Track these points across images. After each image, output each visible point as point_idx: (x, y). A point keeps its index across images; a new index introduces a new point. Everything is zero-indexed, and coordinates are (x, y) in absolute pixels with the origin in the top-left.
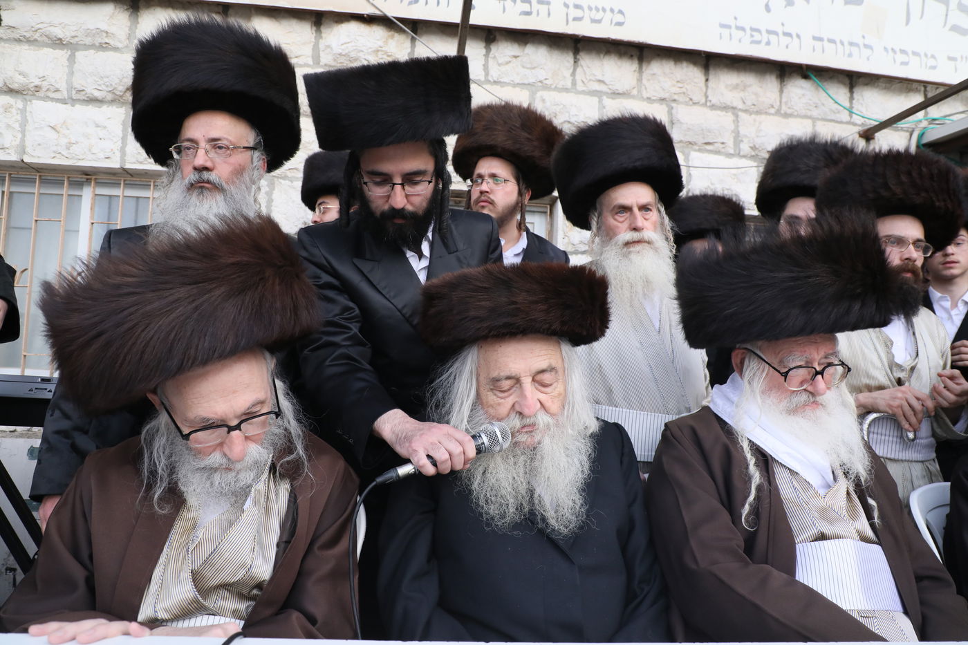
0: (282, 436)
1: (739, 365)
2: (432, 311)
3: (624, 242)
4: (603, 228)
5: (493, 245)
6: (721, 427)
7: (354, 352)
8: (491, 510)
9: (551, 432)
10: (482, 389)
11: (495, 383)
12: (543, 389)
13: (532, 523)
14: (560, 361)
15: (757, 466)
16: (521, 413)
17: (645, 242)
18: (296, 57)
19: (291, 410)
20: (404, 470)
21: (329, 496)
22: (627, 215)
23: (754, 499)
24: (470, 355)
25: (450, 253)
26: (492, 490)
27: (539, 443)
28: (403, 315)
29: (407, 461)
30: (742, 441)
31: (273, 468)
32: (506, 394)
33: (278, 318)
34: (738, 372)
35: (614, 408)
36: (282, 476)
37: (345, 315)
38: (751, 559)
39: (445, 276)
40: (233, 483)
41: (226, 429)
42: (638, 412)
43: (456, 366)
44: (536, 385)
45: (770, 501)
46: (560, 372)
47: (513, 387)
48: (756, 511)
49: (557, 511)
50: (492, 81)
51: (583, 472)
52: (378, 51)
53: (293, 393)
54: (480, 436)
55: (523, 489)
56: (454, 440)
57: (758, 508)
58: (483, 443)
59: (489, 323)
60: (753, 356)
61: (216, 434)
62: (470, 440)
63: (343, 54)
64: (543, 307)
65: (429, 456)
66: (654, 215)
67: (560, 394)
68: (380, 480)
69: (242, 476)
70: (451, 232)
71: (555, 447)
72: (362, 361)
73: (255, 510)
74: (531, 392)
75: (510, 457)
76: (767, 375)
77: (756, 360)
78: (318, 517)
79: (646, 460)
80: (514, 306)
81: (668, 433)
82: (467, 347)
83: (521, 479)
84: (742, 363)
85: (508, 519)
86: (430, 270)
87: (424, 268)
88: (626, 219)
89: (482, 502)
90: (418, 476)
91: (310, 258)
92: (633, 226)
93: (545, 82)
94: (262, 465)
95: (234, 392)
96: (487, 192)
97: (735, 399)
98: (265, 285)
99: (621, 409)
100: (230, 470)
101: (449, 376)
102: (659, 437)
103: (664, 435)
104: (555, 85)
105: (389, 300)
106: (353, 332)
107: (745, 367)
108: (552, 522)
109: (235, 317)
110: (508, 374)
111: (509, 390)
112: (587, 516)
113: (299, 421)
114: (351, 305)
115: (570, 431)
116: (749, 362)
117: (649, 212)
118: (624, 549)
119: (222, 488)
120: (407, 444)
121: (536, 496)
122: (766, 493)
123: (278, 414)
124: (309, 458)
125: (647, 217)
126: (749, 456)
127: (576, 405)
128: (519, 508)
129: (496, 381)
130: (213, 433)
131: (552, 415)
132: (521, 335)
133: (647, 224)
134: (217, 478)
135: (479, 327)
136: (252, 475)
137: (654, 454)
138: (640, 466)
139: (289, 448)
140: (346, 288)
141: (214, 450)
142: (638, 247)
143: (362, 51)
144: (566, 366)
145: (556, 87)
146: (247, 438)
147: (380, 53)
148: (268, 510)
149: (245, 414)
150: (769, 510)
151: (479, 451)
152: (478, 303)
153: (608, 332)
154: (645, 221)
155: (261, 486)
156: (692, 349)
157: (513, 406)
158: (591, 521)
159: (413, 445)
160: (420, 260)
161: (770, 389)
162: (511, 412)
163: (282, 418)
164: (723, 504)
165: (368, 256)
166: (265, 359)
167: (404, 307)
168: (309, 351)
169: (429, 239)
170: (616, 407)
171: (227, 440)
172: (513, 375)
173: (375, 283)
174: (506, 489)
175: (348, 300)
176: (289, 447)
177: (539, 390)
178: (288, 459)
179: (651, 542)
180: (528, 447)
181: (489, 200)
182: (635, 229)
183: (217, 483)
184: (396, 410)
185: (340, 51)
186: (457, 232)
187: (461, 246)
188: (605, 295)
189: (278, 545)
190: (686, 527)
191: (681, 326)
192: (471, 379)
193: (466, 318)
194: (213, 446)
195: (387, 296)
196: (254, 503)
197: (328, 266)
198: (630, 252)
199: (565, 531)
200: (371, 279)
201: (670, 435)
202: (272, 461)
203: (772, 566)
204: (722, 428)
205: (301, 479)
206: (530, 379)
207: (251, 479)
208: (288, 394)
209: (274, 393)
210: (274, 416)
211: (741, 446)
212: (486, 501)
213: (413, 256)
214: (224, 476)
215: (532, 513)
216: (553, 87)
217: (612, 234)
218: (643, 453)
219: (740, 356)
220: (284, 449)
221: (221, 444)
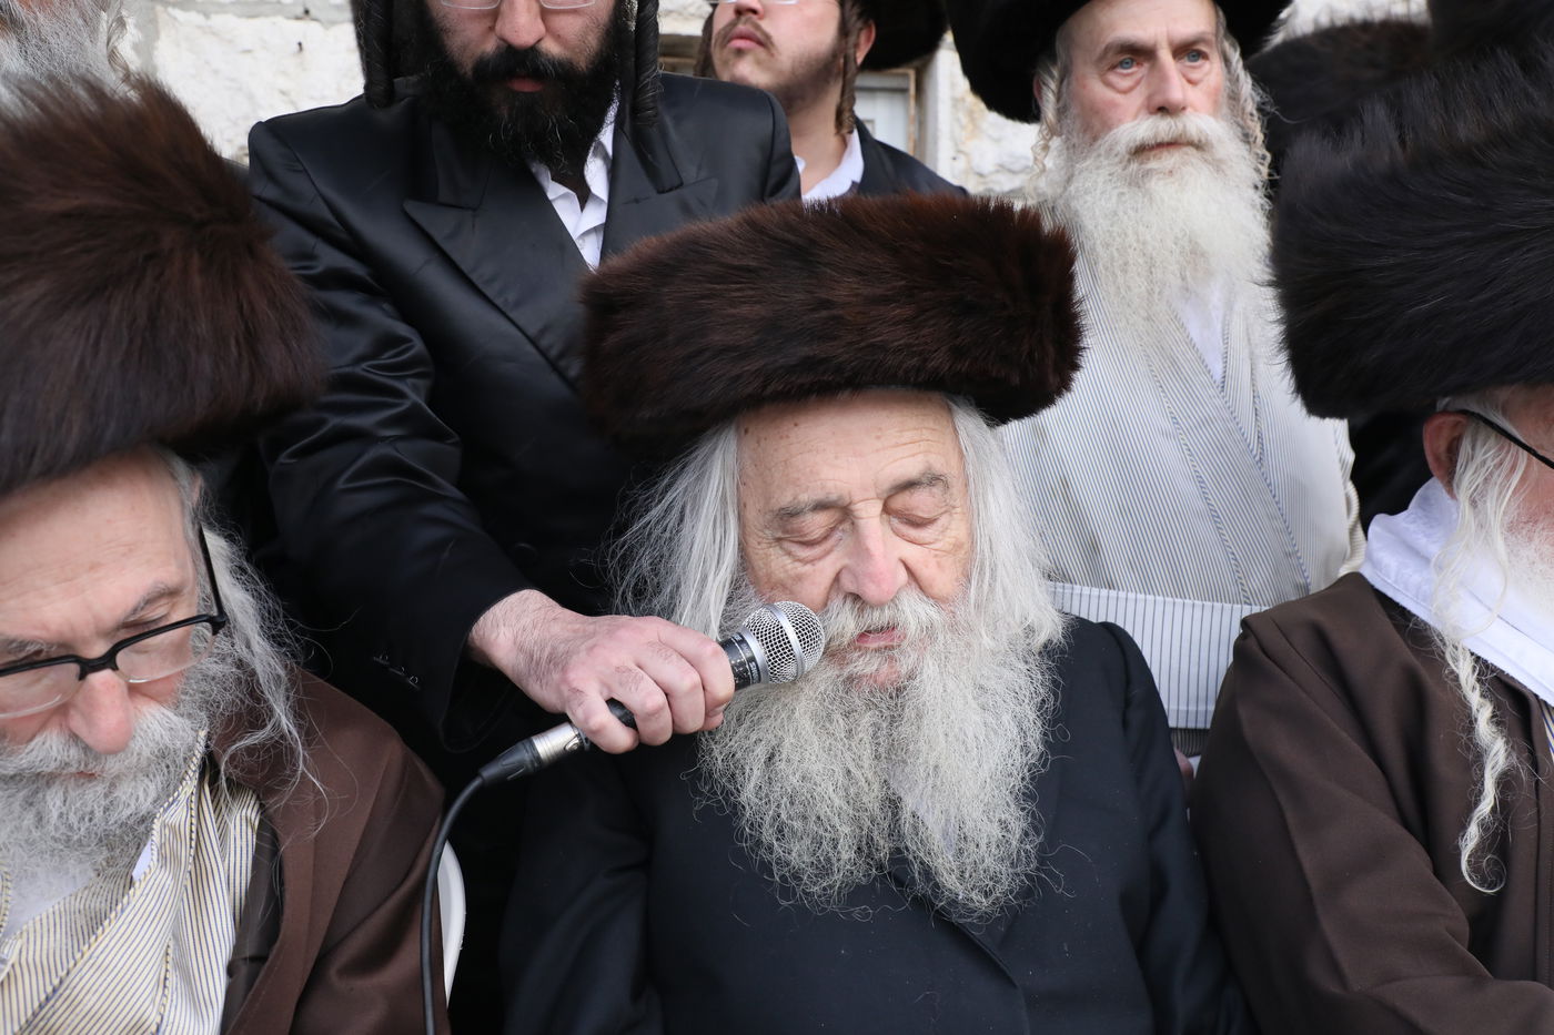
0: (230, 683)
1: (1444, 457)
2: (612, 340)
3: (1132, 145)
4: (1074, 110)
5: (777, 170)
6: (1396, 626)
7: (409, 452)
8: (794, 854)
9: (939, 646)
10: (752, 541)
11: (786, 523)
12: (913, 533)
13: (900, 883)
14: (954, 461)
15: (1498, 724)
16: (857, 598)
17: (1191, 144)
19: (251, 611)
20: (551, 743)
21: (364, 835)
22: (1139, 71)
23: (1494, 810)
24: (718, 455)
25: (661, 192)
26: (792, 803)
27: (911, 677)
28: (543, 353)
29: (558, 719)
30: (1456, 660)
31: (209, 768)
32: (817, 551)
33: (206, 363)
34: (1441, 478)
35: (1104, 592)
36: (236, 788)
37: (386, 359)
38: (1490, 972)
39: (644, 244)
40: (99, 814)
41: (74, 668)
42: (1169, 599)
43: (681, 485)
44: (895, 521)
45: (1538, 811)
46: (956, 488)
47: (833, 529)
48: (1498, 840)
49: (961, 851)
51: (1025, 749)
53: (257, 566)
54: (743, 641)
55: (872, 799)
56: (675, 656)
57: (1504, 835)
58: (752, 659)
59: (762, 363)
60: (1484, 430)
61: (46, 682)
62: (715, 653)
64: (907, 312)
65: (613, 703)
66: (1211, 72)
67: (958, 546)
68: (491, 772)
69: (123, 792)
70: (664, 134)
71: (951, 685)
72: (439, 480)
73: (165, 878)
74: (883, 544)
75: (837, 716)
76: (1523, 479)
77: (1492, 441)
78: (336, 893)
79: (1191, 725)
80: (824, 313)
81: (1252, 642)
82: (709, 432)
83: (866, 771)
84: (1453, 450)
85: (838, 877)
86: (609, 233)
87: (595, 229)
88: (1138, 83)
89: (768, 834)
90: (589, 754)
91: (288, 202)
92: (1158, 101)
94: (180, 760)
95: (94, 567)
96: (754, 12)
97: (1433, 549)
98: (162, 274)
99: (1122, 594)
100: (91, 777)
101: (668, 510)
102: (1226, 659)
103: (1240, 650)
105: (503, 314)
106: (406, 405)
107: (1461, 460)
108: (950, 881)
109: (82, 363)
110: (819, 495)
111: (825, 538)
112: (1042, 861)
113: (275, 639)
114: (402, 329)
115: (987, 641)
116: (1473, 448)
117: (1200, 62)
118: (1141, 945)
119: (70, 827)
120: (556, 676)
121: (906, 815)
122: (1527, 792)
123: (219, 622)
124: (309, 737)
125: (1194, 75)
126: (1474, 698)
127: (1001, 572)
128: (865, 848)
129: (788, 515)
130: (38, 680)
131: (938, 601)
132: (847, 393)
133: (1195, 96)
134: (53, 800)
135: (736, 371)
136: (153, 789)
137: (1212, 708)
138: (1175, 739)
139: (252, 712)
140: (388, 284)
141: (43, 727)
142: (1170, 159)
144: (970, 470)
146: (134, 690)
148: (198, 877)
149: (126, 625)
150: (1535, 834)
151: (743, 679)
152: (733, 311)
153: (1080, 379)
154: (1188, 86)
155: (178, 814)
156: (1315, 420)
157: (837, 579)
158: (1050, 874)
159: (572, 676)
160: (582, 208)
161: (1533, 519)
162: (833, 594)
163: (229, 635)
164: (1406, 825)
165: (444, 194)
166: (174, 478)
167: (544, 331)
168: (292, 456)
169: (607, 154)
170: (1111, 586)
171: (79, 699)
172: (833, 497)
173: (464, 267)
174: (830, 799)
175: (392, 317)
176: (251, 710)
177: (902, 536)
178: (249, 741)
179: (1213, 924)
180: (883, 688)
181: (759, 34)
182: (1164, 110)
183: (55, 814)
184: (526, 593)
186: (679, 134)
187: (690, 172)
188: (1066, 280)
189: (231, 970)
190: (1307, 886)
191: (1283, 358)
192: (725, 517)
193: (700, 352)
194: (40, 713)
195: (499, 302)
196: (163, 859)
197: (336, 223)
198: (1147, 173)
199: (981, 902)
200: (456, 257)
201: (1256, 648)
202: (207, 746)
203: (1550, 987)
204: (1398, 628)
205: (290, 790)
206: (878, 506)
207: (150, 800)
208: (243, 571)
209: (203, 569)
210: (204, 629)
211: (1452, 672)
212: (780, 831)
213: (564, 196)
214: (72, 794)
215: (899, 857)
217: (1097, 124)
218: (1183, 708)
219: (1445, 436)
220: (239, 715)
221: (63, 710)
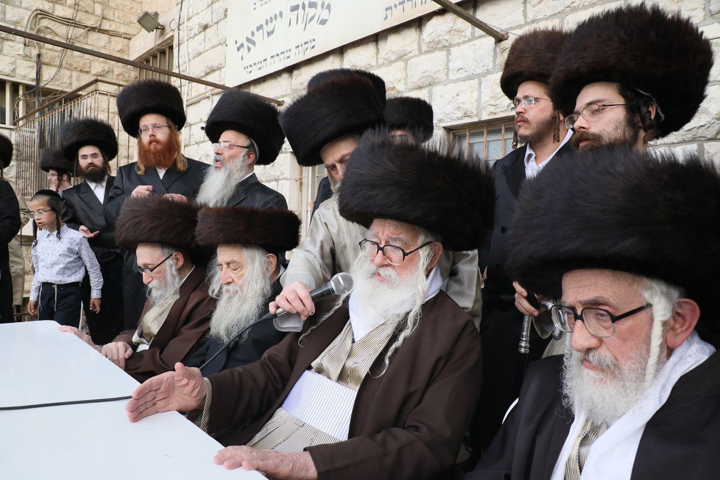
18: (410, 53)
44: (231, 269)
50: (530, 21)
52: (450, 31)
63: (431, 41)
67: (243, 275)
93: (572, 5)
104: (582, 5)
143: (441, 35)
145: (583, 6)
147: (452, 32)
181: (524, 119)
185: (429, 40)
216: (580, 7)
